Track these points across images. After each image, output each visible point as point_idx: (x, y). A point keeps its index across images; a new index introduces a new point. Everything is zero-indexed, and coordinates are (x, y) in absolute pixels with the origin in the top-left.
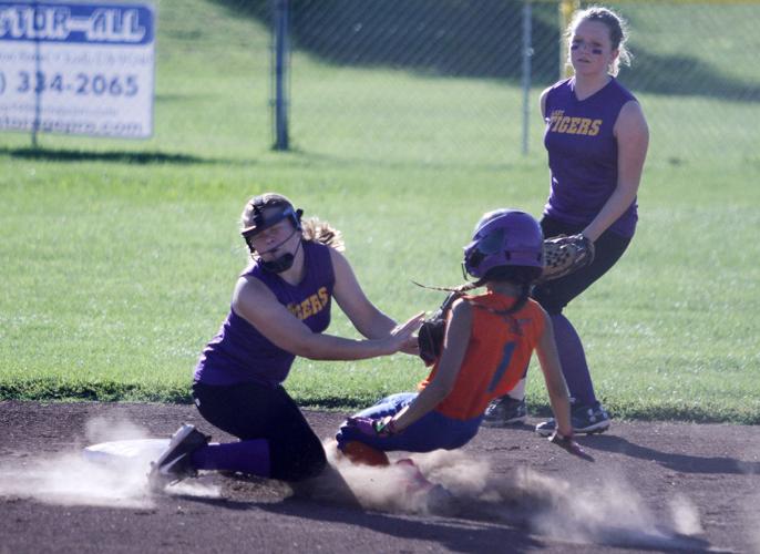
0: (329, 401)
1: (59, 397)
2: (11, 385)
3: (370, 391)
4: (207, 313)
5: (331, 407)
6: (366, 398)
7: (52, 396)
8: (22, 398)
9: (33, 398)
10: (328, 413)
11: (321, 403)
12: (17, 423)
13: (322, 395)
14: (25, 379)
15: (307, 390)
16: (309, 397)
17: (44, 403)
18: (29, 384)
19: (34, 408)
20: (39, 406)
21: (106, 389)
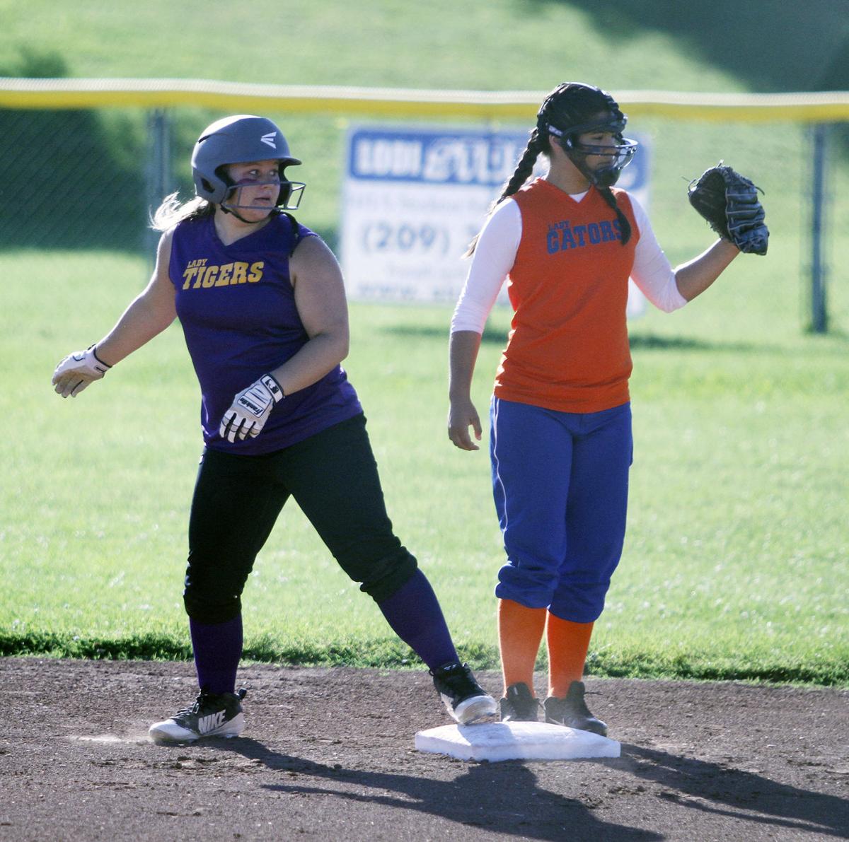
0: (774, 673)
1: (408, 664)
2: (344, 645)
3: (831, 660)
4: (649, 551)
5: (775, 681)
6: (824, 669)
7: (399, 662)
8: (359, 664)
9: (373, 665)
10: (771, 689)
11: (763, 675)
12: (341, 698)
13: (765, 665)
14: (365, 638)
15: (745, 658)
16: (747, 667)
17: (384, 672)
18: (369, 645)
19: (369, 678)
20: (377, 677)
21: (472, 653)
